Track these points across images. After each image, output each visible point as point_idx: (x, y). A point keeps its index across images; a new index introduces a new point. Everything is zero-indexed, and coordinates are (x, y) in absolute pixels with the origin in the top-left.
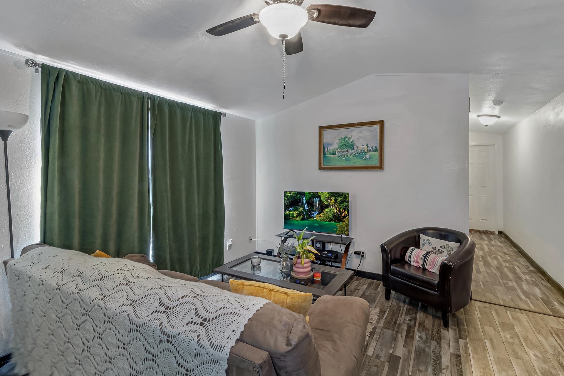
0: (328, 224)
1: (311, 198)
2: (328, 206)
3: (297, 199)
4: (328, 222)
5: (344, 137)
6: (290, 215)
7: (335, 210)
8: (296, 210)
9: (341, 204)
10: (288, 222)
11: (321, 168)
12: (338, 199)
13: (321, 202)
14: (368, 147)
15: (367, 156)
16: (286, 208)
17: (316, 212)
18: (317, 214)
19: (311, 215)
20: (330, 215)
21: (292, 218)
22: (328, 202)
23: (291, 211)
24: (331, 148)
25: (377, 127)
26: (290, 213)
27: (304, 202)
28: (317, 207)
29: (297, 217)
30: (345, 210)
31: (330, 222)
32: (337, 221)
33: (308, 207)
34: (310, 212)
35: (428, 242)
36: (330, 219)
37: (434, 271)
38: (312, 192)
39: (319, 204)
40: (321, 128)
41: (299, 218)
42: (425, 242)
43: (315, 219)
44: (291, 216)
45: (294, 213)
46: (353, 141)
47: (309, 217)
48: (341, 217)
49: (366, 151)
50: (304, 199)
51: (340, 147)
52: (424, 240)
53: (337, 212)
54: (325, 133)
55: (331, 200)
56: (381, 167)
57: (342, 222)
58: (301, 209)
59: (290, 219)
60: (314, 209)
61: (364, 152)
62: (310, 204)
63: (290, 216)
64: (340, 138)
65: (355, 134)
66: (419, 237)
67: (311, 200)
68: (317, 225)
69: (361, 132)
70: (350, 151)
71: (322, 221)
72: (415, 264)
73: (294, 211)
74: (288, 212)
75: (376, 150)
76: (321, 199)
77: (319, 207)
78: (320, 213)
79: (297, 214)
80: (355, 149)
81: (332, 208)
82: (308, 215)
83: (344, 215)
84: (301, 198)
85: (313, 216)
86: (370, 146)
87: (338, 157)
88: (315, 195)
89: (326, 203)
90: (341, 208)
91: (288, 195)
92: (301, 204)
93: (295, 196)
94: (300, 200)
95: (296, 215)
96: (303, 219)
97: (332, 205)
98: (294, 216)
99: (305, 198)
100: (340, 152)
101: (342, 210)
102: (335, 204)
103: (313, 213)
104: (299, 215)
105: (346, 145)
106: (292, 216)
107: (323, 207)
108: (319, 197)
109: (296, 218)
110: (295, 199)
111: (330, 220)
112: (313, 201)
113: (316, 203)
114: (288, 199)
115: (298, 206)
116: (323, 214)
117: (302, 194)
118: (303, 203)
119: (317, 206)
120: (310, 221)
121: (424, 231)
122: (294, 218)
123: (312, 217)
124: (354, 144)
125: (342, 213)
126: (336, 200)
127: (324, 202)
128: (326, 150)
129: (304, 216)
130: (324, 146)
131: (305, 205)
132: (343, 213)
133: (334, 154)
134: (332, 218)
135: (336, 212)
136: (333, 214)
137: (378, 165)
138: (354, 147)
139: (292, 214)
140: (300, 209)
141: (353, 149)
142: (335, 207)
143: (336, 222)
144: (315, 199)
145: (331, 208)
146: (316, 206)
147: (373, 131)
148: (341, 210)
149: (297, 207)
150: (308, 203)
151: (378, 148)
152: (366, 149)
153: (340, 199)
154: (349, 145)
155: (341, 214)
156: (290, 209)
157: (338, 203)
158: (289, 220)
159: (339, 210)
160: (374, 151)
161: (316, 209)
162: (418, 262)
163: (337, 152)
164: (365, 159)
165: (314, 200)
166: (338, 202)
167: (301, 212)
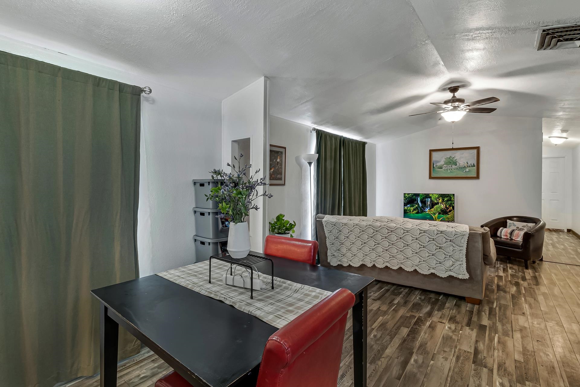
1: (424, 198)
2: (438, 203)
3: (413, 199)
5: (449, 157)
6: (407, 210)
7: (443, 206)
8: (413, 206)
9: (447, 202)
10: (406, 215)
11: (431, 177)
13: (431, 201)
14: (468, 164)
15: (467, 170)
16: (405, 205)
18: (429, 209)
20: (439, 210)
21: (409, 212)
22: (437, 201)
23: (408, 207)
24: (438, 164)
25: (475, 151)
27: (419, 201)
29: (413, 212)
30: (450, 206)
32: (445, 214)
33: (422, 204)
34: (423, 208)
35: (513, 224)
38: (425, 194)
39: (430, 203)
40: (431, 151)
41: (415, 212)
42: (511, 224)
43: (427, 212)
46: (456, 160)
47: (422, 211)
48: (448, 211)
49: (466, 166)
50: (419, 199)
51: (446, 163)
52: (510, 223)
53: (444, 207)
54: (434, 154)
55: (439, 200)
56: (477, 177)
57: (448, 214)
58: (416, 206)
59: (408, 213)
60: (426, 205)
61: (465, 167)
62: (423, 202)
64: (446, 158)
65: (457, 155)
66: (506, 222)
67: (424, 200)
69: (463, 154)
70: (454, 167)
71: (432, 214)
72: (505, 237)
73: (411, 207)
74: (406, 208)
75: (474, 166)
77: (430, 204)
78: (431, 209)
80: (458, 165)
84: (416, 198)
86: (469, 163)
87: (444, 170)
88: (427, 196)
89: (436, 202)
91: (406, 196)
92: (416, 202)
93: (411, 197)
94: (415, 200)
95: (412, 210)
96: (418, 213)
97: (440, 203)
100: (446, 167)
101: (448, 206)
102: (442, 202)
104: (414, 210)
105: (450, 162)
107: (433, 205)
108: (430, 197)
114: (406, 199)
115: (414, 204)
116: (433, 209)
117: (417, 195)
119: (429, 203)
121: (511, 218)
122: (411, 212)
123: (425, 211)
124: (457, 162)
126: (443, 200)
127: (434, 201)
128: (435, 166)
129: (419, 211)
130: (433, 163)
131: (420, 203)
132: (449, 208)
133: (442, 168)
134: (440, 212)
136: (441, 209)
137: (475, 176)
138: (457, 163)
139: (409, 209)
140: (415, 206)
141: (456, 165)
143: (443, 215)
147: (472, 153)
150: (422, 201)
151: (475, 164)
152: (466, 165)
153: (446, 199)
154: (452, 162)
155: (447, 209)
156: (408, 205)
157: (445, 202)
159: (446, 206)
160: (472, 166)
162: (507, 235)
163: (444, 167)
164: (465, 172)
165: (426, 199)
167: (416, 208)
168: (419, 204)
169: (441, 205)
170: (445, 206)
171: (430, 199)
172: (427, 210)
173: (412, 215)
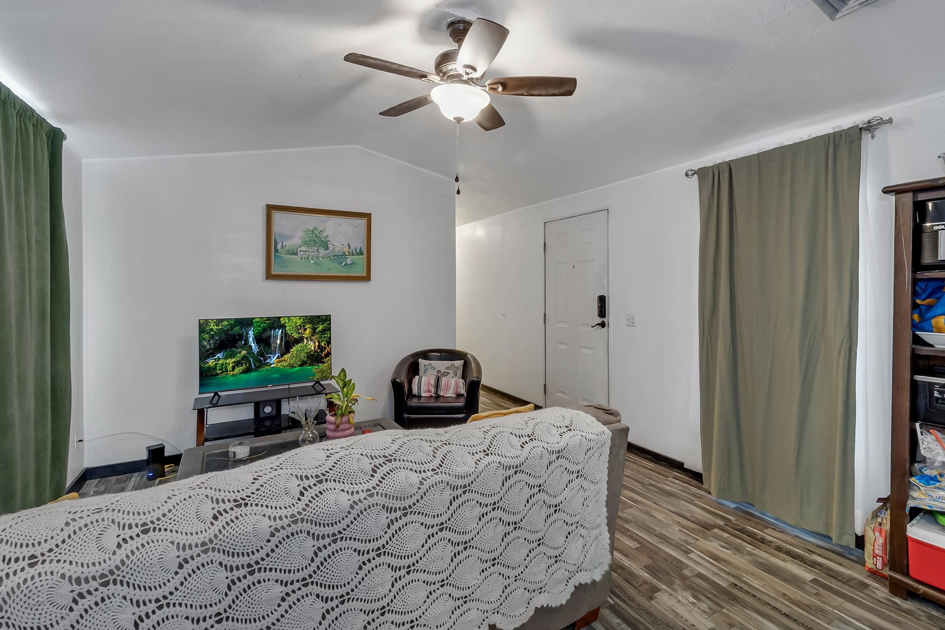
0: (298, 371)
1: (265, 330)
2: (300, 340)
3: (234, 335)
4: (298, 368)
5: (313, 228)
6: (216, 367)
7: (312, 346)
8: (232, 356)
9: (322, 334)
11: (270, 276)
12: (318, 327)
13: (285, 335)
14: (350, 248)
15: (349, 261)
16: (205, 354)
17: (275, 354)
19: (265, 361)
20: (303, 356)
21: (222, 372)
22: (299, 334)
23: (219, 359)
24: (289, 244)
25: (363, 222)
26: (216, 364)
27: (251, 339)
28: (277, 345)
29: (233, 368)
31: (302, 368)
32: (315, 362)
33: (259, 347)
34: (262, 355)
35: (430, 366)
36: (303, 361)
37: (450, 396)
38: (269, 319)
39: (281, 340)
40: (271, 209)
41: (237, 370)
42: (427, 367)
43: (273, 366)
44: (220, 370)
45: (226, 363)
46: (327, 237)
48: (322, 356)
49: (347, 253)
50: (251, 333)
51: (306, 243)
52: (425, 365)
53: (315, 348)
54: (277, 216)
55: (305, 330)
56: (367, 278)
57: (324, 363)
58: (244, 352)
59: (218, 374)
60: (270, 349)
61: (344, 254)
62: (263, 341)
63: (218, 368)
64: (306, 230)
65: (332, 228)
67: (264, 336)
68: (276, 376)
69: (340, 225)
70: (322, 251)
71: (286, 368)
72: (427, 395)
73: (226, 358)
74: (211, 362)
75: (361, 253)
76: (285, 330)
77: (281, 344)
78: (282, 355)
79: (232, 363)
80: (331, 249)
81: (307, 343)
82: (257, 362)
83: (328, 351)
84: (243, 333)
85: (269, 362)
86: (353, 247)
87: (302, 259)
88: (275, 323)
89: (296, 336)
90: (322, 340)
91: (212, 330)
92: (243, 342)
93: (228, 330)
94: (241, 337)
95: (231, 365)
96: (247, 371)
97: (307, 338)
98: (226, 367)
99: (253, 331)
100: (305, 251)
101: (325, 344)
102: (312, 336)
103: (269, 357)
104: (237, 364)
105: (315, 242)
106: (222, 369)
107: (288, 344)
108: (283, 327)
109: (230, 371)
110: (230, 335)
111: (303, 364)
112: (271, 335)
113: (276, 338)
114: (211, 337)
115: (236, 347)
116: (289, 355)
117: (246, 323)
118: (247, 341)
119: (278, 342)
120: (262, 372)
121: (425, 355)
122: (227, 371)
124: (329, 241)
125: (323, 349)
126: (314, 329)
127: (293, 335)
128: (279, 246)
129: (250, 365)
130: (275, 239)
131: (253, 345)
132: (325, 348)
133: (296, 254)
134: (305, 359)
135: (313, 348)
136: (307, 353)
137: (364, 274)
138: (329, 245)
139: (223, 364)
140: (240, 353)
141: (327, 248)
142: (311, 340)
143: (312, 365)
144: (274, 331)
145: (305, 343)
146: (276, 343)
147: (357, 227)
148: (323, 345)
149: (234, 349)
150: (259, 340)
151: (364, 251)
152: (346, 250)
153: (321, 326)
154: (318, 241)
155: (322, 352)
156: (218, 355)
157: (318, 334)
158: (214, 377)
159: (319, 346)
160: (358, 254)
161: (275, 348)
162: (429, 391)
163: (301, 251)
164: (345, 265)
165: (272, 332)
166: (318, 331)
167: (242, 359)
168: (251, 346)
169: (309, 342)
170: (317, 344)
171: (282, 331)
172: (274, 359)
173: (232, 378)
